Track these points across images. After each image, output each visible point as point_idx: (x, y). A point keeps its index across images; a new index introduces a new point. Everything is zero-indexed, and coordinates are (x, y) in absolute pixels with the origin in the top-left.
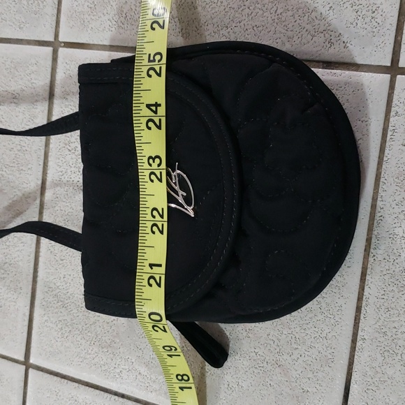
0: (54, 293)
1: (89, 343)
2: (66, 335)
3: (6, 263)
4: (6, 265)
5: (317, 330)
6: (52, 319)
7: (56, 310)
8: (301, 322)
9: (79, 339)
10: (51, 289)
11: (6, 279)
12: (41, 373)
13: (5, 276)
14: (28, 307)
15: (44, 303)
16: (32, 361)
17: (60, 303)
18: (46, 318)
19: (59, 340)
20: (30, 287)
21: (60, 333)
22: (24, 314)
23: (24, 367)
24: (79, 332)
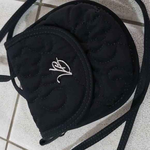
0: (24, 112)
1: (37, 136)
2: (27, 131)
3: (4, 96)
4: (4, 97)
5: (143, 145)
6: (22, 123)
7: (24, 119)
8: (137, 141)
9: (33, 134)
10: (23, 110)
11: (3, 103)
12: (13, 145)
13: (3, 101)
14: (12, 116)
15: (19, 116)
16: (10, 140)
17: (26, 117)
18: (19, 122)
19: (24, 133)
20: (14, 107)
21: (25, 130)
22: (9, 119)
23: (6, 142)
24: (33, 131)
